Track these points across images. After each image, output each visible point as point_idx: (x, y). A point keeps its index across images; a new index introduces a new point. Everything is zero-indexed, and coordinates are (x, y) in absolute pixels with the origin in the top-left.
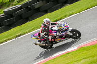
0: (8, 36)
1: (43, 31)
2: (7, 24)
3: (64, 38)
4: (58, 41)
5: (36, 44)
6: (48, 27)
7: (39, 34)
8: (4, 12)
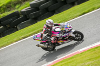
0: (34, 30)
1: (45, 32)
2: (33, 17)
3: (66, 40)
4: (60, 43)
5: (38, 46)
6: (51, 28)
7: (42, 35)
8: (31, 5)
